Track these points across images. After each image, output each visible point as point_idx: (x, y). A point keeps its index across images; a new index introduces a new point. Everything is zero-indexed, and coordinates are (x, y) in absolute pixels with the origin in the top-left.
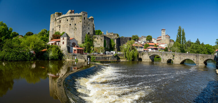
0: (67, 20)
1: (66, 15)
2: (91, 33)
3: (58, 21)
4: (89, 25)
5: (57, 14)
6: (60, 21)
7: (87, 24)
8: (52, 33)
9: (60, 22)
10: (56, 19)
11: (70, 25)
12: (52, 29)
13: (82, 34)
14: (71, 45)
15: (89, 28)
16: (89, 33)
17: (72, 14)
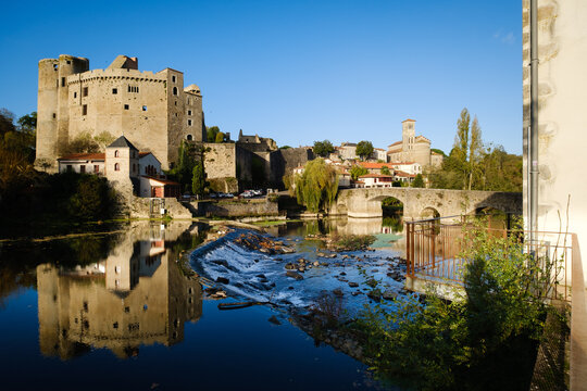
0: (115, 91)
1: (108, 73)
2: (197, 136)
3: (75, 88)
4: (190, 113)
5: (69, 63)
6: (86, 92)
7: (184, 109)
8: (49, 127)
9: (86, 94)
10: (64, 79)
11: (127, 107)
12: (50, 115)
13: (169, 139)
14: (143, 172)
15: (190, 122)
16: (189, 137)
17: (133, 73)
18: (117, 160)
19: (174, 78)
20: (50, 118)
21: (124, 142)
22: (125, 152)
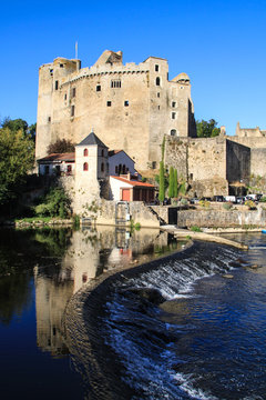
0: (99, 88)
1: (93, 70)
2: (182, 131)
3: (65, 90)
4: (174, 104)
6: (74, 92)
7: (167, 100)
9: (74, 96)
10: (57, 83)
11: (109, 104)
14: (112, 172)
15: (174, 114)
16: (173, 132)
17: (117, 67)
18: (86, 159)
19: (157, 67)
20: (46, 122)
21: (93, 139)
22: (93, 150)
